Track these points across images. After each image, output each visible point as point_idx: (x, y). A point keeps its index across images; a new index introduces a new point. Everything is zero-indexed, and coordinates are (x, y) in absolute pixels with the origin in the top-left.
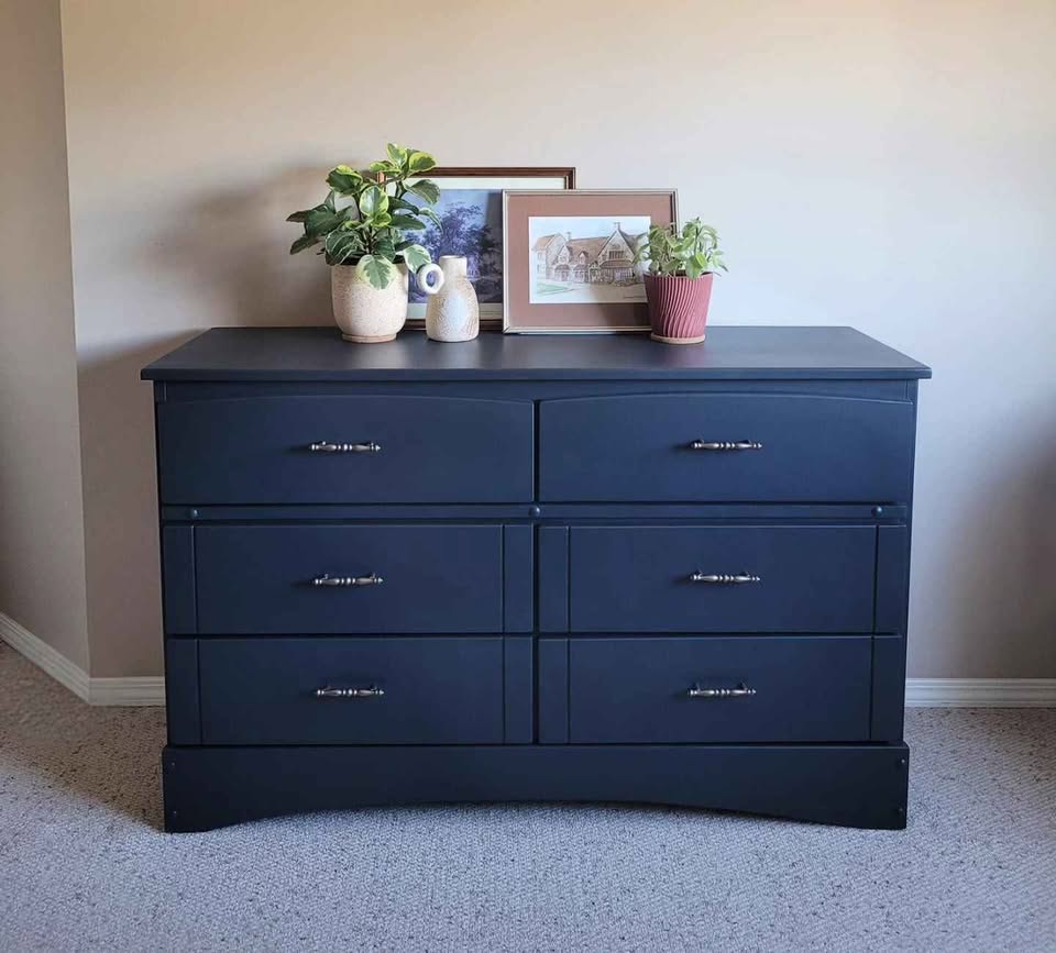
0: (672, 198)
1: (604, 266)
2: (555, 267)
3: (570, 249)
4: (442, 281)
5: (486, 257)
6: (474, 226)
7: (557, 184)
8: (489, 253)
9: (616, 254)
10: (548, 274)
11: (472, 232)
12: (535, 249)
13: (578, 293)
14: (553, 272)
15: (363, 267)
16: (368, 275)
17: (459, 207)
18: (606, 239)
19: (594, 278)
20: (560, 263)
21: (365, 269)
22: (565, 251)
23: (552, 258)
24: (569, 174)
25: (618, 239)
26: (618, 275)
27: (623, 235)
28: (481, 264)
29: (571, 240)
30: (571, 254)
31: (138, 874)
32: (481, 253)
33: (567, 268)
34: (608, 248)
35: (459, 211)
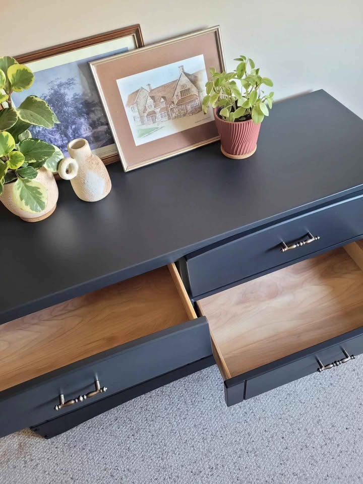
0: (216, 34)
1: (178, 104)
2: (146, 114)
3: (153, 98)
4: (77, 166)
5: (92, 115)
6: (75, 95)
7: (127, 42)
8: (93, 111)
9: (185, 92)
10: (143, 122)
11: (76, 100)
12: (128, 105)
13: (167, 129)
14: (146, 118)
15: (19, 199)
16: (27, 204)
17: (58, 83)
18: (176, 82)
19: (174, 115)
20: (149, 110)
21: (22, 199)
22: (150, 101)
23: (141, 108)
24: (135, 31)
25: (185, 80)
26: (189, 107)
27: (187, 75)
28: (90, 121)
29: (152, 91)
30: (155, 102)
31: (47, 473)
32: (88, 114)
33: (154, 112)
34: (179, 89)
35: (60, 85)
